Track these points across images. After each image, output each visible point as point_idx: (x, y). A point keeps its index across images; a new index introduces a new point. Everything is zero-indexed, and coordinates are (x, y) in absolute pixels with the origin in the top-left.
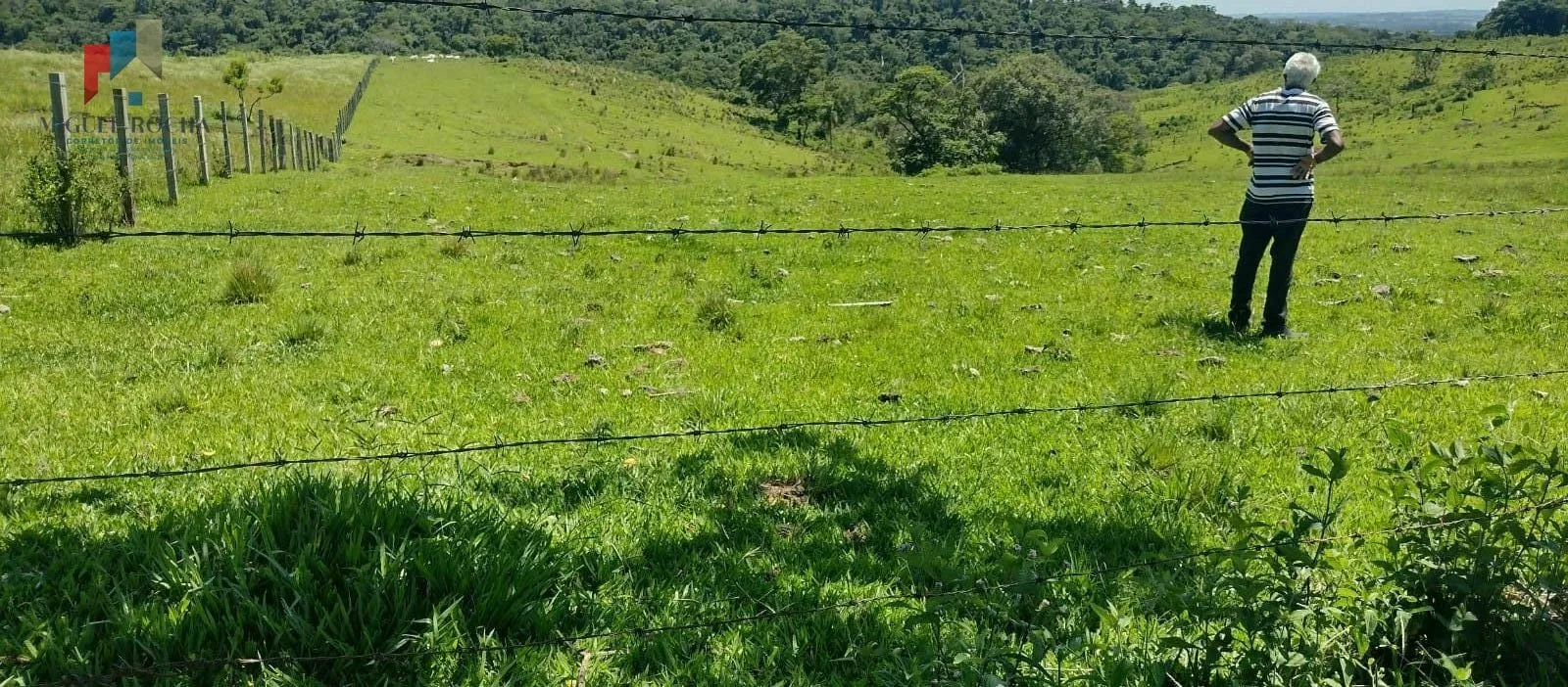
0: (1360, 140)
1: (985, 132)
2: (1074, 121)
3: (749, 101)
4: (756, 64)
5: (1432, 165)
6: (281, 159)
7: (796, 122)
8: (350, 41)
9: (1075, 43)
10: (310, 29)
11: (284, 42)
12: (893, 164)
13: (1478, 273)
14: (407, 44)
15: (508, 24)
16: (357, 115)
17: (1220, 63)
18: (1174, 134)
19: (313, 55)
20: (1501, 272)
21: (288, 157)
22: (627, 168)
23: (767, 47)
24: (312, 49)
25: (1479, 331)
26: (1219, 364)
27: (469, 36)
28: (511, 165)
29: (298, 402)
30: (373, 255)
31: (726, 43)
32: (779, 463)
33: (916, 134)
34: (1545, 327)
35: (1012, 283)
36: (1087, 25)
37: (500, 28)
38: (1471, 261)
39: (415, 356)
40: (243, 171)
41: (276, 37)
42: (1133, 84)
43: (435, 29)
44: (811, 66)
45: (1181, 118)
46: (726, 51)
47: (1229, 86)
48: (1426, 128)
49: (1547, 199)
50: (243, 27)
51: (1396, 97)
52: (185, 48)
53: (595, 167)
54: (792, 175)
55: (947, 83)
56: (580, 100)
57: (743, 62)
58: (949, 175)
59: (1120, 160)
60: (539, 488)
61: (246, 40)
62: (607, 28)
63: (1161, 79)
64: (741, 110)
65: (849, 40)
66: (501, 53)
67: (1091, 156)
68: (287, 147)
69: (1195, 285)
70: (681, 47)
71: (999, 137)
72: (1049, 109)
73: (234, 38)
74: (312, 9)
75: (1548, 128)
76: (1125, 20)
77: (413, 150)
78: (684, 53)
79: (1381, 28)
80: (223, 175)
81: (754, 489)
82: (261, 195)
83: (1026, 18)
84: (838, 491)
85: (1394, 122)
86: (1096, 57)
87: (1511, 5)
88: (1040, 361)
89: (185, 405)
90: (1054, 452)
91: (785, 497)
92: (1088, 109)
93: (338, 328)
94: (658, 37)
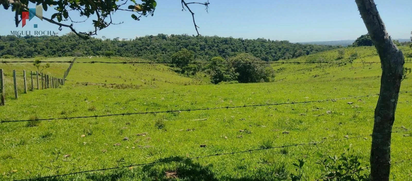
0: (326, 72)
1: (234, 73)
2: (256, 69)
3: (175, 66)
4: (176, 57)
5: (344, 78)
6: (48, 85)
7: (187, 71)
8: (69, 53)
9: (256, 50)
10: (58, 50)
11: (51, 54)
12: (211, 81)
13: (353, 107)
14: (84, 54)
15: (111, 48)
16: (69, 72)
17: (291, 54)
18: (281, 72)
19: (59, 57)
20: (358, 106)
21: (49, 85)
22: (142, 84)
23: (179, 53)
24: (58, 56)
25: (352, 122)
26: (288, 133)
27: (101, 51)
28: (111, 84)
29: (43, 154)
30: (69, 112)
31: (168, 52)
32: (171, 166)
33: (217, 74)
34: (368, 120)
35: (238, 113)
36: (258, 46)
37: (109, 49)
38: (351, 104)
39: (77, 140)
40: (36, 89)
41: (49, 53)
42: (271, 60)
43: (92, 50)
44: (190, 57)
45: (283, 68)
46: (168, 54)
47: (294, 60)
48: (343, 69)
49: (371, 86)
50: (40, 50)
51: (335, 62)
52: (24, 56)
53: (134, 84)
54: (186, 85)
55: (224, 60)
56: (130, 67)
57: (173, 56)
58: (225, 84)
59: (268, 79)
60: (105, 177)
61: (40, 54)
62: (137, 49)
63: (277, 59)
64: (172, 68)
65: (200, 50)
66: (109, 56)
67: (261, 78)
68: (50, 82)
69: (284, 112)
70: (157, 53)
71: (238, 74)
72: (249, 67)
73: (37, 53)
74: (58, 45)
75: (371, 68)
76: (267, 44)
77: (85, 81)
78: (158, 54)
79: (330, 45)
80: (31, 90)
81: (163, 174)
82: (41, 96)
83: (243, 44)
84: (186, 173)
85: (335, 68)
86: (261, 53)
87: (360, 39)
88: (243, 133)
89: (11, 157)
90: (243, 159)
91: (172, 176)
92: (259, 66)
93: (56, 132)
94: (151, 50)
